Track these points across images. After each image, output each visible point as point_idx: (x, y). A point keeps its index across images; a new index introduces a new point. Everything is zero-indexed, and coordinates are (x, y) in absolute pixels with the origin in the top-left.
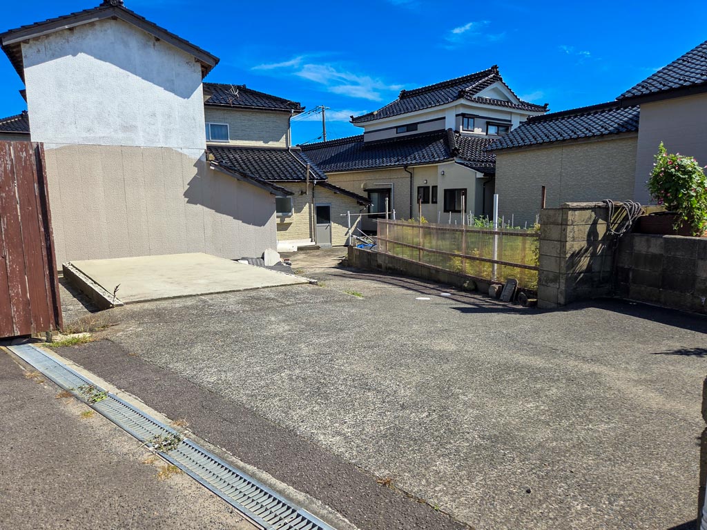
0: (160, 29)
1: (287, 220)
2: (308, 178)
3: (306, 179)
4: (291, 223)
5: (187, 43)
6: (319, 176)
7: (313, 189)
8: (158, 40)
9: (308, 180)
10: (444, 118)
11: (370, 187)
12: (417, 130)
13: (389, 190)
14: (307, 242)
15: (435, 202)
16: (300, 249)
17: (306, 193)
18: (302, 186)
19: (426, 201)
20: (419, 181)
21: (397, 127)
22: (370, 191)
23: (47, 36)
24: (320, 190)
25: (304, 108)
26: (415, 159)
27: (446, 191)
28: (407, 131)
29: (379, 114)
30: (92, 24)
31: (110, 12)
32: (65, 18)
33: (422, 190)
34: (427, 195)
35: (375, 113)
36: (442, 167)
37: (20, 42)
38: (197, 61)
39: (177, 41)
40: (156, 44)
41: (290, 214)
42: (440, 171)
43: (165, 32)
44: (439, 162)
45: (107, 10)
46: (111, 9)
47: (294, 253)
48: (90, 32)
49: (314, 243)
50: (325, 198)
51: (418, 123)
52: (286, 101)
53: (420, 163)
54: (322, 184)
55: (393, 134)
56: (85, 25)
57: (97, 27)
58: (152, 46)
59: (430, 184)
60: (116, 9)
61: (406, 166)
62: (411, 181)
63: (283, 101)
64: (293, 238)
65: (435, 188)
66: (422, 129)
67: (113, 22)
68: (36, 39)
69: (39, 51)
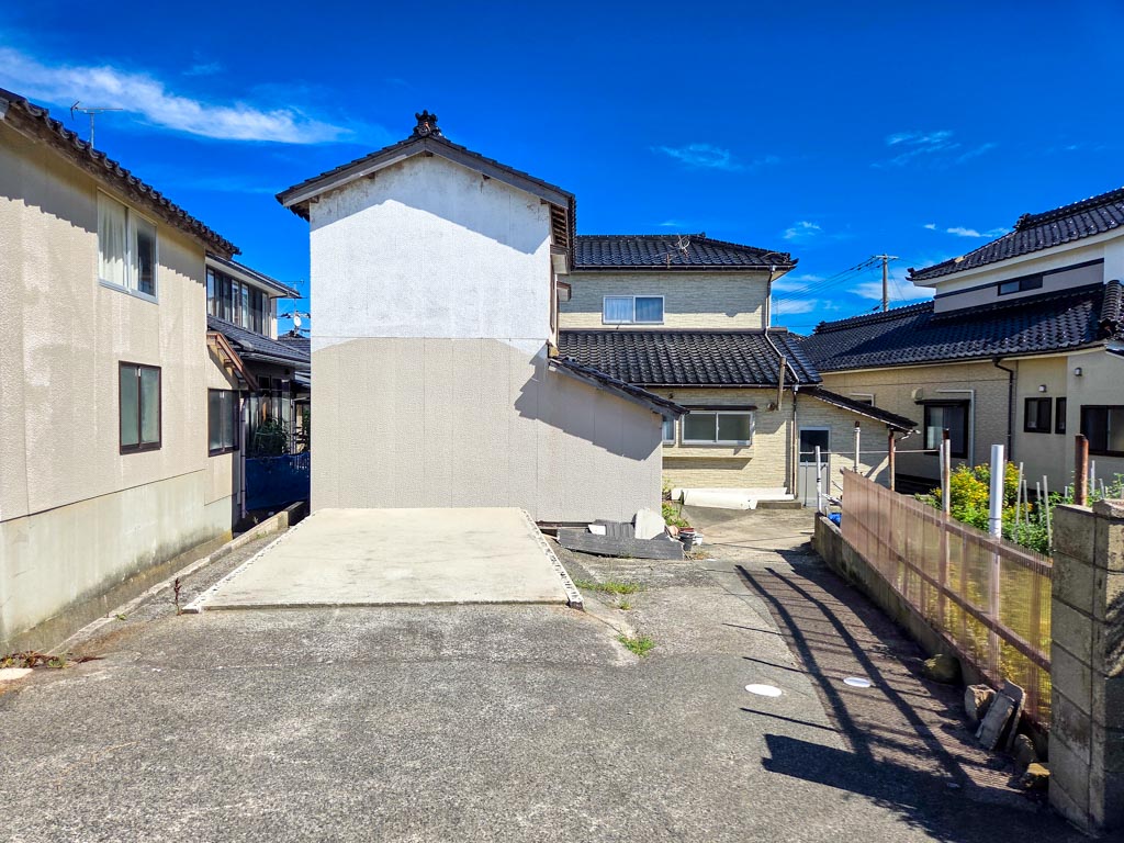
0: (485, 161)
1: (743, 454)
2: (782, 381)
3: (778, 383)
4: (748, 460)
5: (525, 177)
6: (807, 376)
7: (795, 400)
8: (486, 178)
9: (782, 385)
10: (1102, 261)
11: (929, 396)
12: (1041, 286)
13: (965, 404)
14: (779, 494)
15: (1061, 431)
16: (762, 505)
17: (777, 407)
18: (772, 394)
19: (1043, 428)
20: (1029, 387)
21: (999, 284)
22: (928, 405)
23: (341, 189)
24: (805, 400)
25: (795, 262)
26: (1020, 342)
27: (1085, 410)
28: (1021, 290)
29: (965, 263)
30: (399, 166)
31: (420, 147)
32: (359, 162)
33: (1034, 405)
34: (1044, 415)
35: (960, 259)
36: (1076, 359)
37: (306, 201)
38: (543, 202)
39: (511, 176)
40: (485, 184)
41: (748, 442)
42: (1072, 367)
43: (494, 164)
44: (1070, 348)
45: (417, 144)
46: (422, 142)
47: (749, 512)
48: (397, 177)
49: (791, 497)
50: (816, 416)
51: (1045, 273)
52: (765, 252)
53: (1027, 352)
54: (810, 390)
55: (991, 297)
56: (389, 168)
57: (406, 170)
58: (479, 188)
59: (1054, 394)
60: (429, 141)
61: (997, 359)
62: (1011, 387)
63: (759, 253)
64: (752, 485)
65: (1061, 401)
66: (1050, 285)
67: (427, 161)
68: (327, 195)
69: (330, 211)
